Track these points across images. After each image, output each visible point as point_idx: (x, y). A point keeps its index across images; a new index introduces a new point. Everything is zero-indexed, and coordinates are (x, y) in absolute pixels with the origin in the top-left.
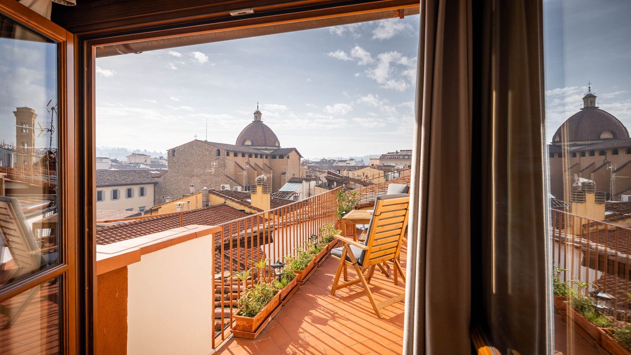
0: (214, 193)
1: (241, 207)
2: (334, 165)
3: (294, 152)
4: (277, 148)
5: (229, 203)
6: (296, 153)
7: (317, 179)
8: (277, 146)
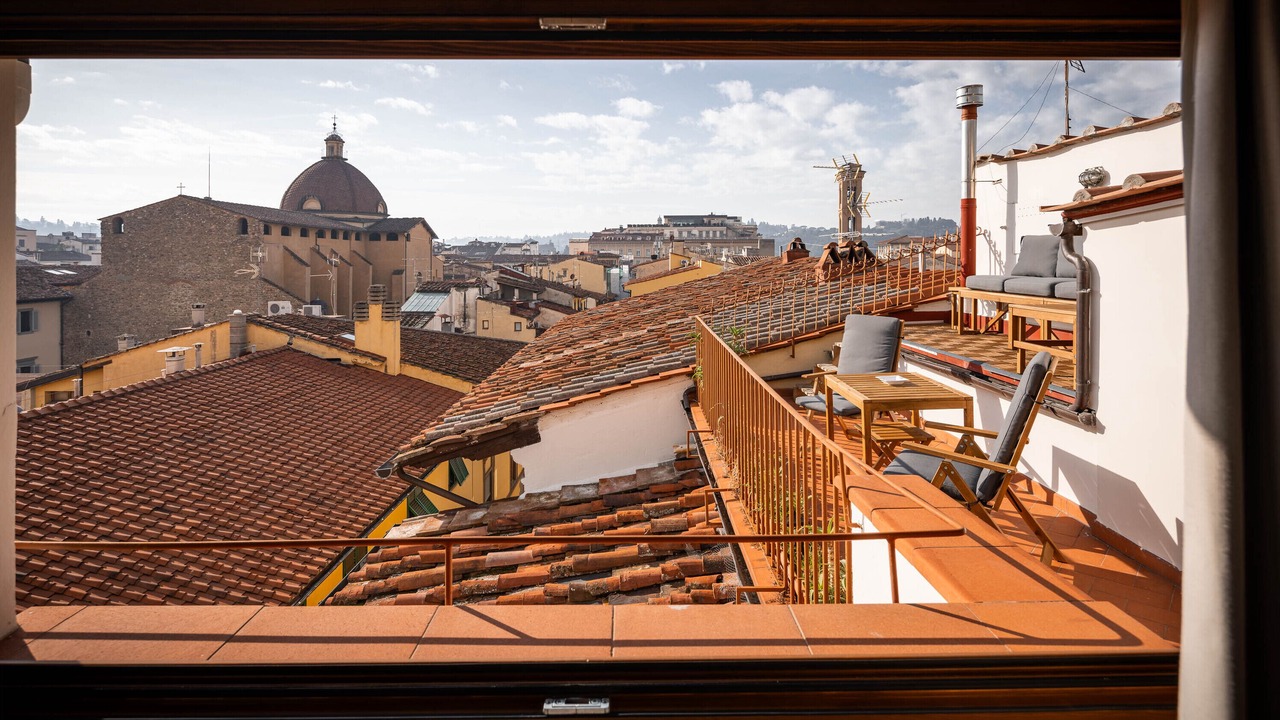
0: (261, 324)
1: (333, 353)
2: (498, 253)
3: (419, 227)
4: (381, 218)
5: (300, 343)
6: (424, 230)
7: (480, 284)
8: (380, 214)
